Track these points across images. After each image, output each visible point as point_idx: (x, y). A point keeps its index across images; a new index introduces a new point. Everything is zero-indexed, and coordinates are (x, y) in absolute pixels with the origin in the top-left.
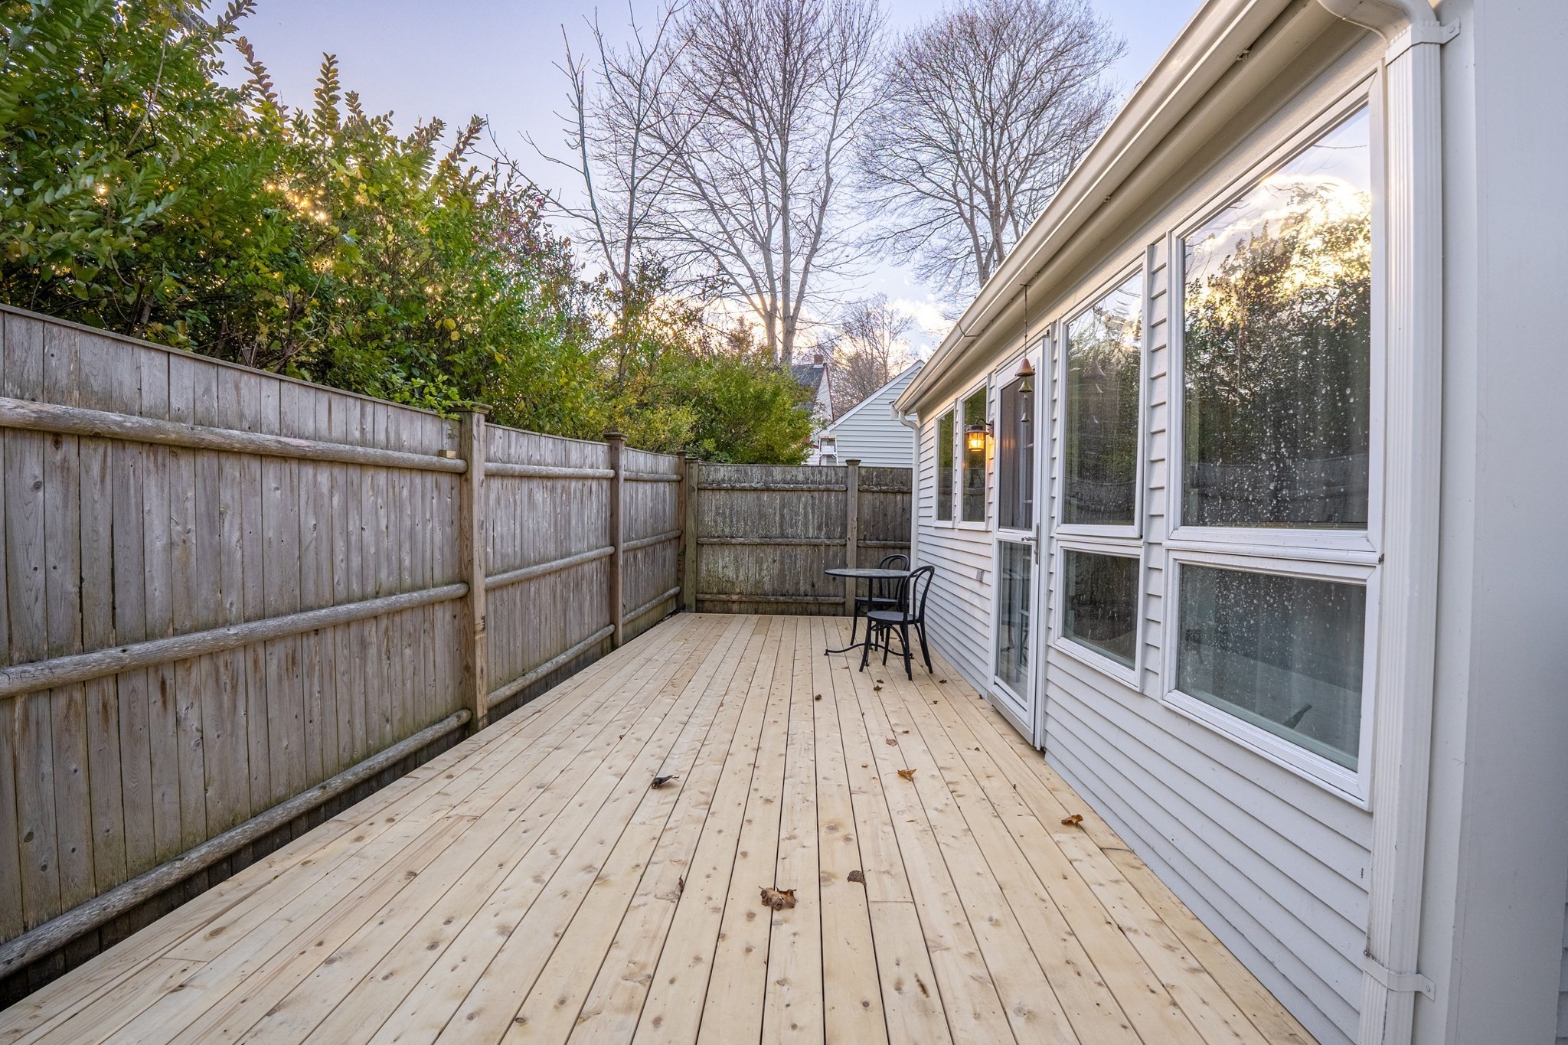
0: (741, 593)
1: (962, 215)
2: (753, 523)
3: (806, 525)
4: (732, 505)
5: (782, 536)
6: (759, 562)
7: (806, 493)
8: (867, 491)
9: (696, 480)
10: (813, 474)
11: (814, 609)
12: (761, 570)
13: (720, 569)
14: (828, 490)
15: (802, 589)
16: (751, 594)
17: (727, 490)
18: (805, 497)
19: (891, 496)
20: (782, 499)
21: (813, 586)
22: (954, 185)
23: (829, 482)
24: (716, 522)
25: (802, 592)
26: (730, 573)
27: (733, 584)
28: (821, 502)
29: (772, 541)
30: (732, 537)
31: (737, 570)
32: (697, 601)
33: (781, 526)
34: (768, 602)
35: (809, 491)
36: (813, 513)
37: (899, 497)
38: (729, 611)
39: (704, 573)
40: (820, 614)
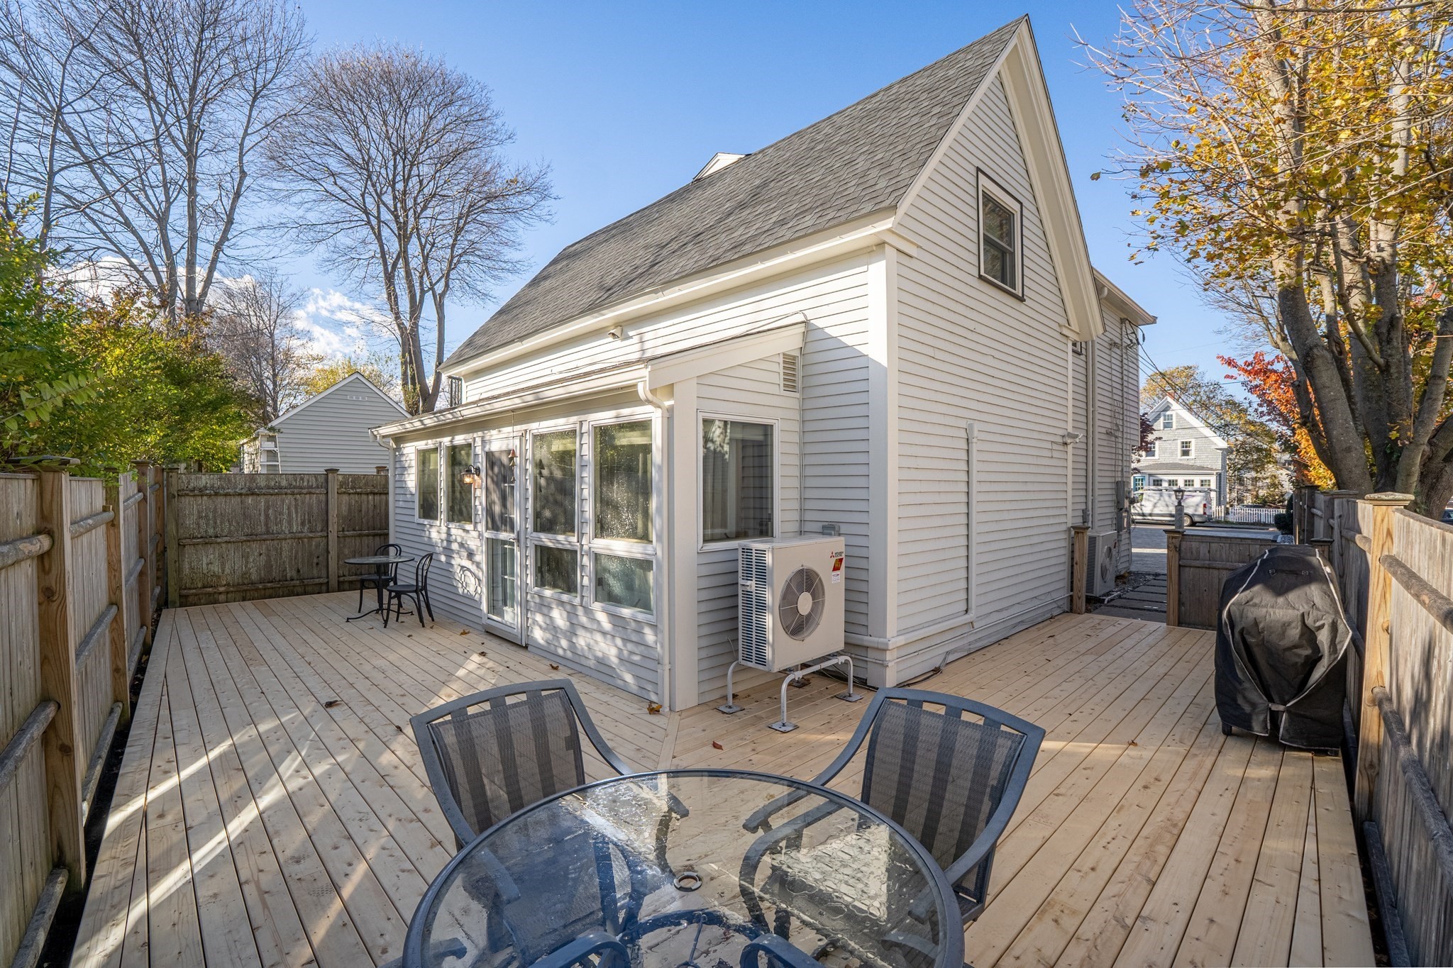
0: (228, 585)
1: (369, 223)
2: (238, 523)
3: (290, 523)
4: (215, 508)
5: (268, 532)
6: (245, 557)
7: (290, 496)
8: (344, 493)
9: (176, 488)
10: (296, 481)
11: (300, 590)
12: (247, 562)
13: (205, 566)
14: (310, 493)
15: (289, 576)
16: (238, 584)
17: (209, 496)
18: (289, 500)
19: (364, 497)
20: (267, 502)
21: (298, 571)
22: (363, 195)
23: (311, 487)
24: (198, 524)
25: (288, 578)
26: (216, 568)
27: (219, 577)
28: (303, 503)
29: (258, 538)
30: (216, 537)
31: (223, 565)
32: (181, 596)
33: (266, 524)
34: (257, 590)
35: (293, 494)
36: (297, 512)
37: (371, 497)
38: (216, 602)
39: (186, 570)
40: (305, 593)
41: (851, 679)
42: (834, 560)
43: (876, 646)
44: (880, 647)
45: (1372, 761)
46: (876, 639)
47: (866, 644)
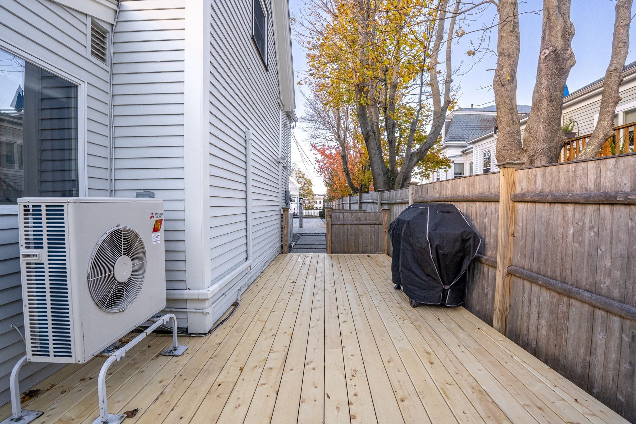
41: (175, 331)
42: (154, 220)
43: (196, 297)
44: (200, 297)
45: (506, 307)
46: (196, 292)
47: (185, 297)
